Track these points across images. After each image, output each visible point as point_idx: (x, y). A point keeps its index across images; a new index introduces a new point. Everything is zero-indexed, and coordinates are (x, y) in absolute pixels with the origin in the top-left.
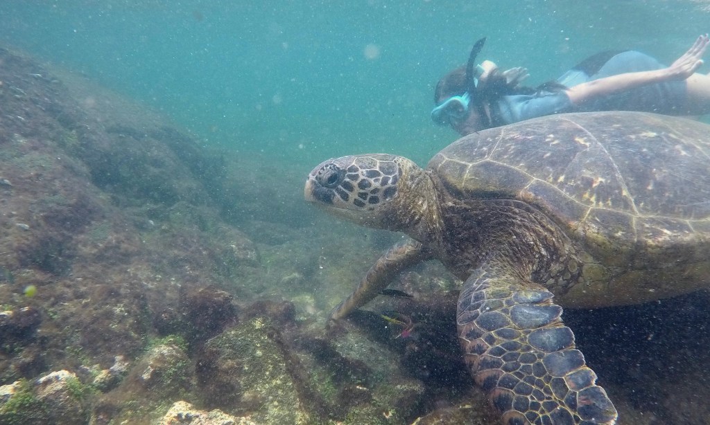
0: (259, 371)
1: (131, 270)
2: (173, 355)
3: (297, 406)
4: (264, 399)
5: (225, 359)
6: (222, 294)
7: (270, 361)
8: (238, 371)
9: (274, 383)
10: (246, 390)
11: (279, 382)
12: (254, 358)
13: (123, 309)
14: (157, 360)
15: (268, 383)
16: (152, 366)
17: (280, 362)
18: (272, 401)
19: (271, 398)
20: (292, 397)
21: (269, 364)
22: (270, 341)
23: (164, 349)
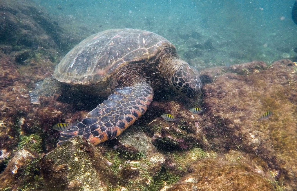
0: (78, 169)
1: (14, 89)
2: (29, 157)
3: (100, 185)
4: (81, 185)
5: (57, 165)
6: (57, 113)
7: (83, 163)
8: (65, 171)
9: (86, 175)
10: (71, 180)
11: (89, 174)
12: (74, 162)
13: (3, 124)
14: (20, 161)
15: (83, 175)
16: (17, 165)
17: (88, 162)
18: (86, 185)
19: (85, 183)
20: (97, 181)
21: (83, 164)
22: (82, 152)
23: (25, 153)
